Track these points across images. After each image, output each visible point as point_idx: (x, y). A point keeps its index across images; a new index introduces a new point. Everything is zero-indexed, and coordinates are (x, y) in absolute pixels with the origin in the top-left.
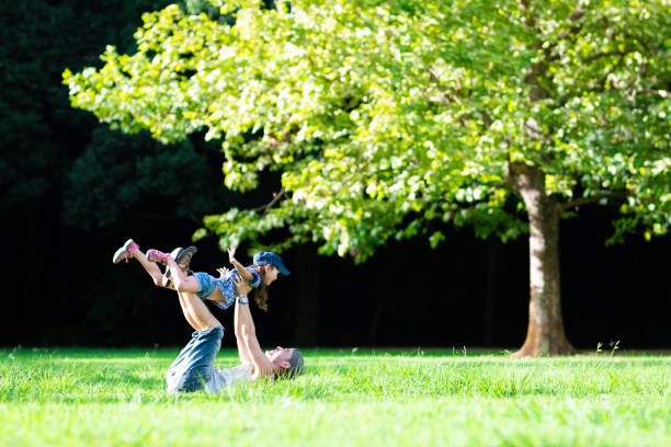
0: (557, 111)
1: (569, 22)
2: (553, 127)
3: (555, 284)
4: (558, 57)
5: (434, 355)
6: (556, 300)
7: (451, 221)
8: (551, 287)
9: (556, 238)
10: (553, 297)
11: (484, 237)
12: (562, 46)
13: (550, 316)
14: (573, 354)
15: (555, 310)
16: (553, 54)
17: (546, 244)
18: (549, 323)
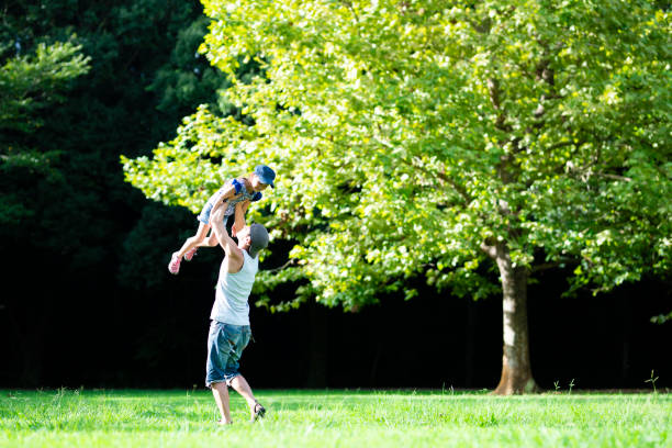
0: (523, 193)
1: (533, 119)
2: (520, 205)
3: (523, 335)
4: (524, 149)
5: (424, 393)
6: (524, 348)
7: (434, 284)
8: (520, 338)
9: (524, 296)
10: (522, 345)
11: (461, 296)
12: (527, 138)
13: (520, 361)
14: (539, 393)
15: (524, 356)
16: (520, 147)
17: (516, 301)
18: (519, 368)
